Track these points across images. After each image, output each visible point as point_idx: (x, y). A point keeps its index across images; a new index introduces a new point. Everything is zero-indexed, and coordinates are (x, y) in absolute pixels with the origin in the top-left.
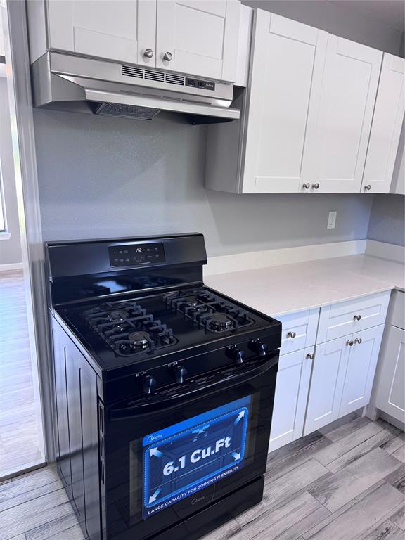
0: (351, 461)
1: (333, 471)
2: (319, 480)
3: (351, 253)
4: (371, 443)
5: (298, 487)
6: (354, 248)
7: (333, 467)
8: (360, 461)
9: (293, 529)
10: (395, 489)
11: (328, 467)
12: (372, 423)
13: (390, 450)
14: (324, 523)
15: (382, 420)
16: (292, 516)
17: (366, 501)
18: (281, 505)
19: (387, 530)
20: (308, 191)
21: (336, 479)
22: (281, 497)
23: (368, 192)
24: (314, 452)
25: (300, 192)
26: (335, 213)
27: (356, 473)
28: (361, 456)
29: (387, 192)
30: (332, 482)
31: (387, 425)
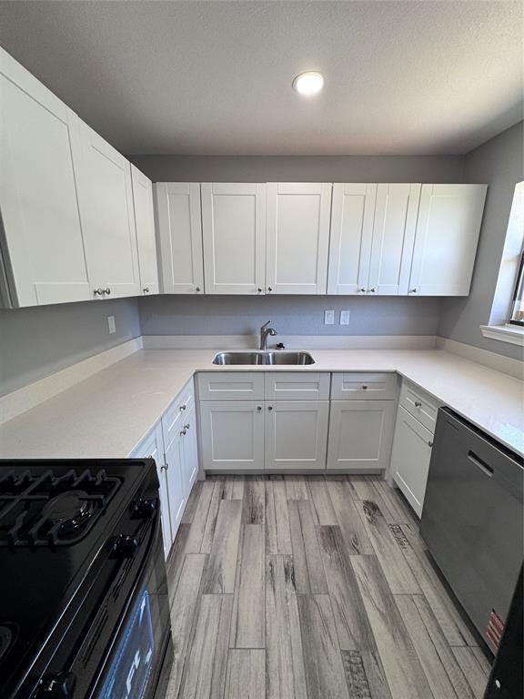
0: (213, 530)
1: (209, 552)
2: (204, 570)
3: (134, 351)
4: (215, 501)
5: (193, 598)
6: (134, 346)
7: (206, 549)
8: (218, 523)
9: (218, 651)
10: (252, 525)
11: (202, 552)
12: (205, 484)
13: (229, 497)
14: (235, 611)
15: (210, 475)
16: (208, 637)
17: (245, 555)
18: (192, 637)
19: (271, 565)
20: (100, 297)
21: (215, 557)
22: (186, 628)
23: (147, 294)
24: (183, 549)
25: (92, 299)
26: (113, 317)
27: (223, 537)
28: (216, 518)
29: (157, 293)
30: (214, 565)
31: (214, 478)
